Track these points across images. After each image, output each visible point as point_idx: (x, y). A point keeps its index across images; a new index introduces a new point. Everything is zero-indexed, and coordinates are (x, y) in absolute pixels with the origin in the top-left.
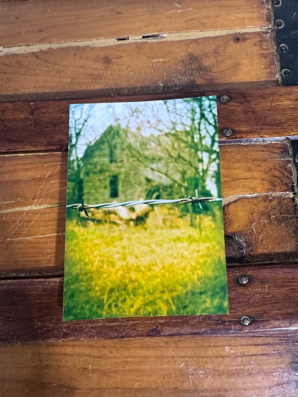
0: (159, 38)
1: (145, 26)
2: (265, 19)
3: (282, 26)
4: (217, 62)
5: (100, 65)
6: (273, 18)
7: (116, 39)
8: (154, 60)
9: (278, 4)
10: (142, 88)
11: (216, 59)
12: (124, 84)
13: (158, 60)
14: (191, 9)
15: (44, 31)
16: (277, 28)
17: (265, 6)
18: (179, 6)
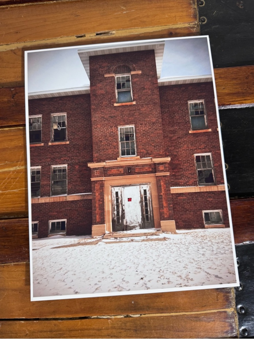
0: (110, 34)
1: (98, 26)
2: (192, 16)
3: (206, 22)
6: (198, 16)
7: (76, 36)
9: (202, 4)
14: (134, 10)
15: (20, 32)
16: (202, 23)
17: (191, 6)
18: (124, 8)
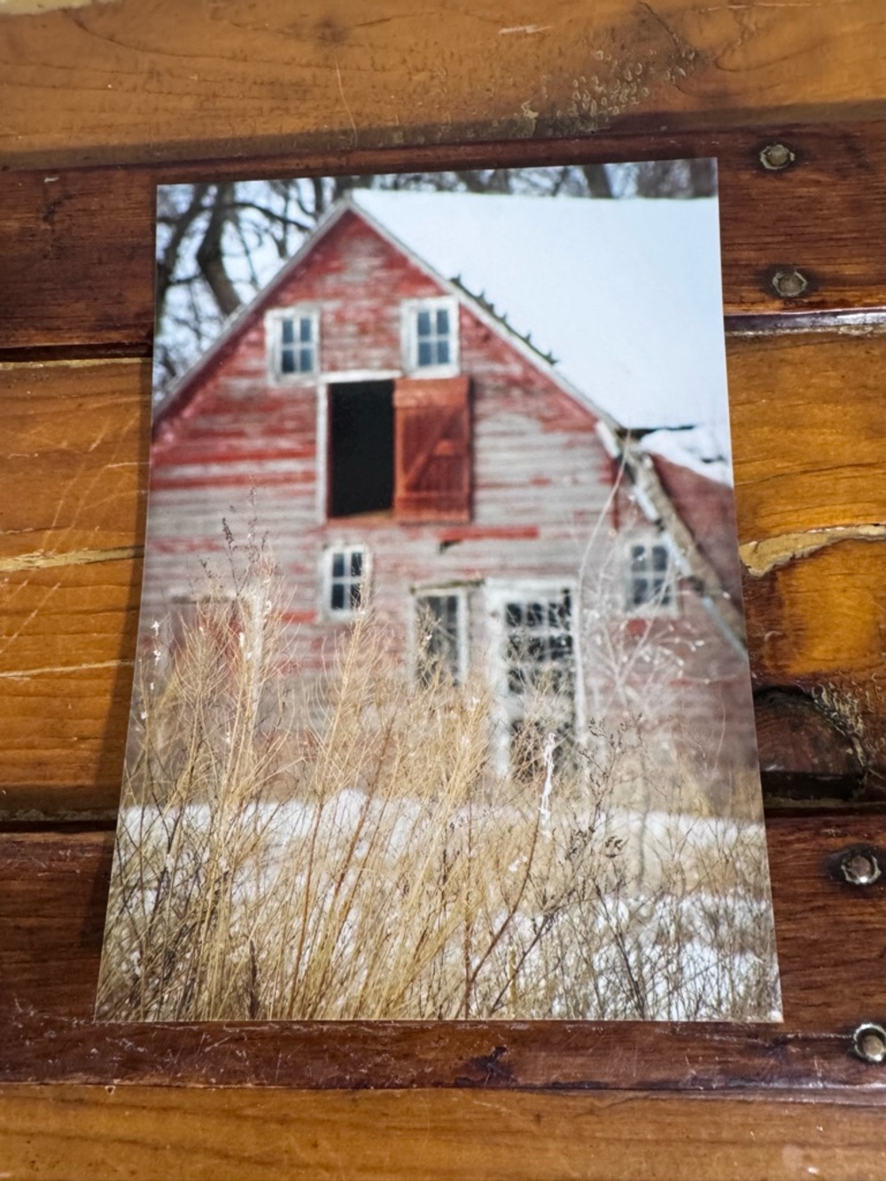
4: (743, 33)
5: (304, 51)
8: (505, 31)
10: (459, 128)
11: (741, 23)
12: (390, 114)
13: (521, 29)
